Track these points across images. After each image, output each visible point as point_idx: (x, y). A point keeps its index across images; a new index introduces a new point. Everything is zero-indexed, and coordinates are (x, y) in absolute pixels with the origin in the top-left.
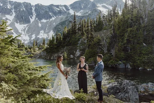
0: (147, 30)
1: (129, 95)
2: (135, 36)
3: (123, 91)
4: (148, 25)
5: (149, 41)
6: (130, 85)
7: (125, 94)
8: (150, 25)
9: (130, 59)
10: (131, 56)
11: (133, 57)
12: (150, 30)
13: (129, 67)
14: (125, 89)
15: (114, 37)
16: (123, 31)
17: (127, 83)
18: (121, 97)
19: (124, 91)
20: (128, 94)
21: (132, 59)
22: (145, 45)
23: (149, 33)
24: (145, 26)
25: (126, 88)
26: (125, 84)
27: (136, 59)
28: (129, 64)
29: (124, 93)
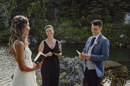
0: (48, 7)
1: (80, 76)
2: (39, 11)
3: (70, 73)
4: (50, 3)
5: (50, 17)
6: (76, 64)
7: (75, 76)
8: (51, 3)
9: (35, 34)
10: (36, 30)
11: (38, 31)
12: (51, 7)
13: (35, 41)
14: (73, 70)
15: (17, 9)
16: (24, 5)
17: (73, 62)
18: (72, 81)
19: (73, 73)
20: (78, 76)
21: (37, 34)
22: (47, 20)
23: (50, 10)
24: (47, 3)
25: (73, 68)
26: (71, 63)
27: (41, 33)
28: (34, 39)
29: (73, 74)
